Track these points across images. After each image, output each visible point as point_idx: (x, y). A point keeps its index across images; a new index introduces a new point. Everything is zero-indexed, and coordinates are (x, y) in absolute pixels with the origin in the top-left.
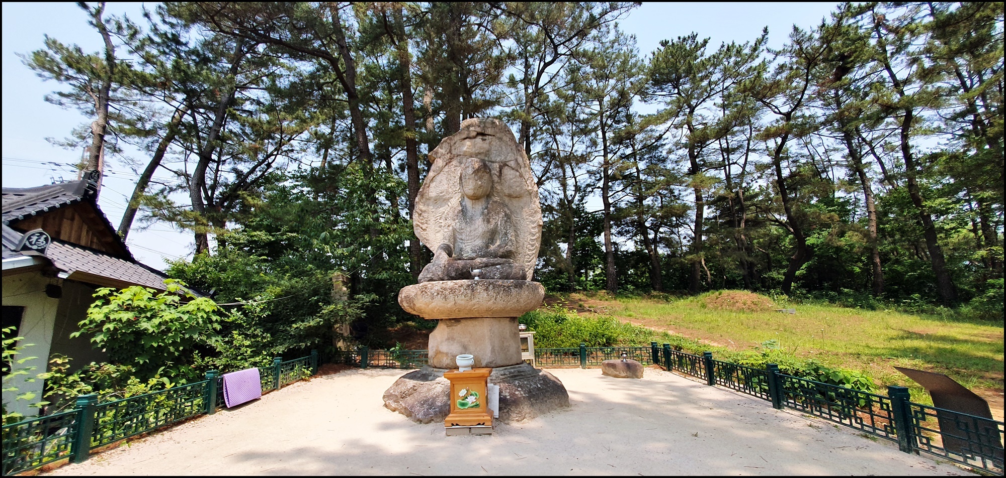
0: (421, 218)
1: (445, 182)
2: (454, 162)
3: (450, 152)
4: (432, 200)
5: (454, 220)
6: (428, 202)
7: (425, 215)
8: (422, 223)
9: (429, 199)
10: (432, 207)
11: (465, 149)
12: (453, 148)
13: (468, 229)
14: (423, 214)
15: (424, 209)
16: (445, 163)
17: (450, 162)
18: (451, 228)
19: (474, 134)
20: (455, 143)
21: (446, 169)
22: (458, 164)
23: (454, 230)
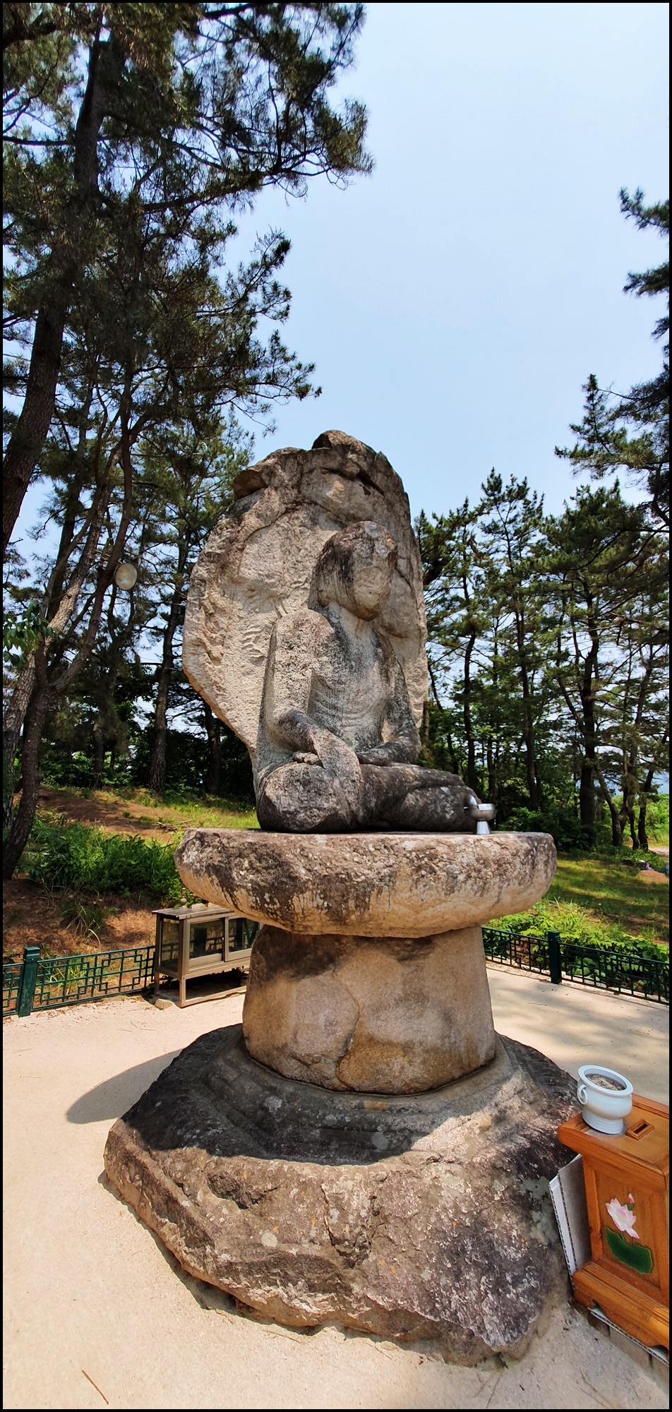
0: (212, 625)
1: (277, 553)
2: (301, 515)
3: (298, 486)
4: (245, 587)
5: (318, 655)
6: (233, 588)
7: (223, 621)
8: (213, 641)
9: (236, 582)
10: (240, 605)
11: (329, 494)
12: (305, 479)
13: (354, 686)
14: (217, 616)
15: (221, 602)
16: (283, 508)
17: (294, 510)
18: (309, 673)
19: (354, 470)
20: (311, 471)
21: (284, 522)
22: (307, 522)
23: (318, 680)
